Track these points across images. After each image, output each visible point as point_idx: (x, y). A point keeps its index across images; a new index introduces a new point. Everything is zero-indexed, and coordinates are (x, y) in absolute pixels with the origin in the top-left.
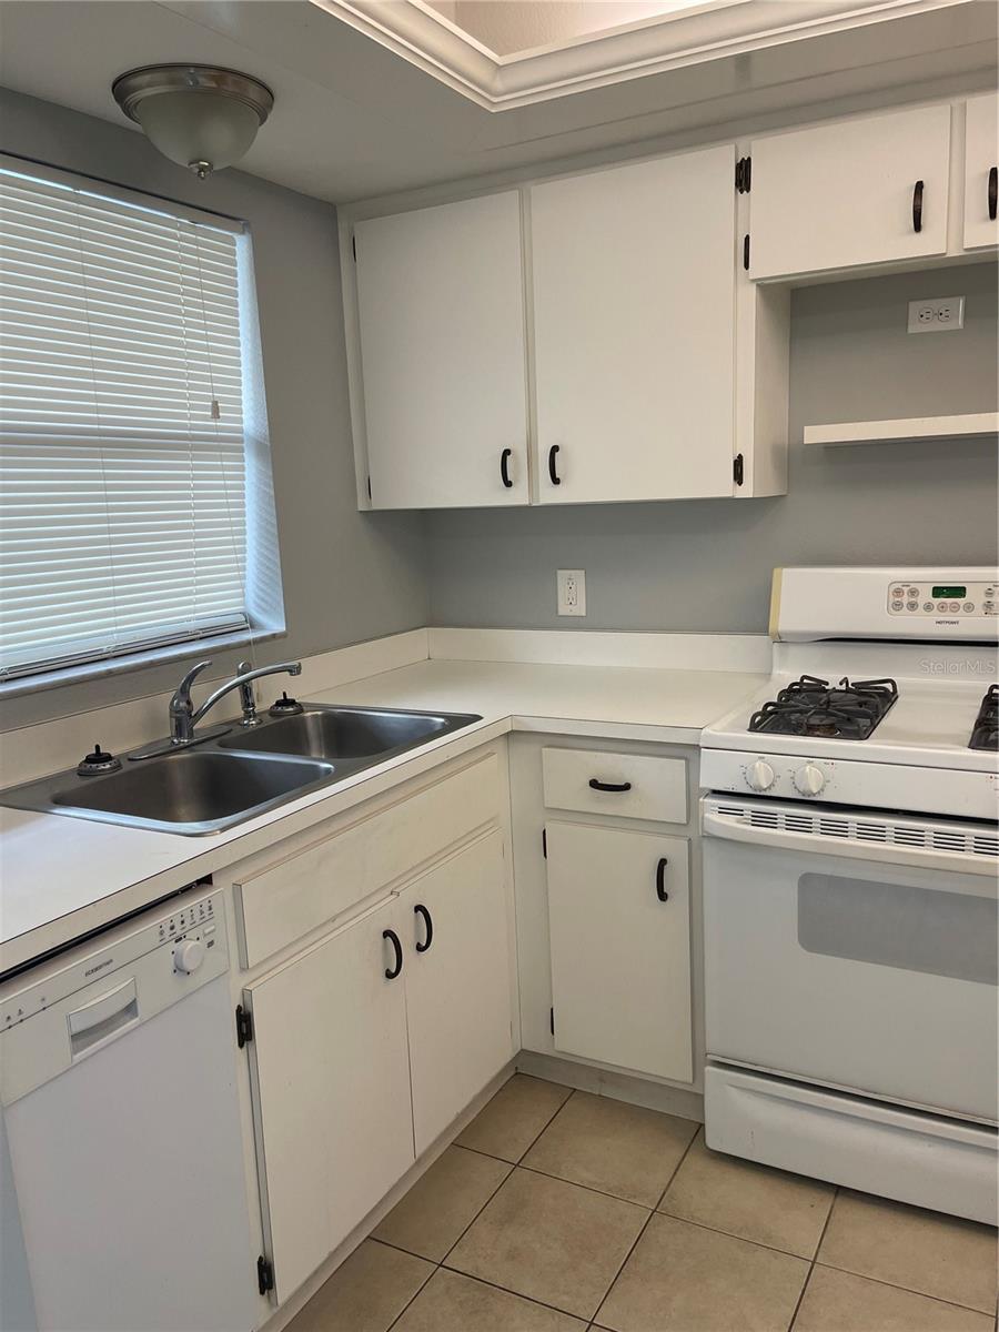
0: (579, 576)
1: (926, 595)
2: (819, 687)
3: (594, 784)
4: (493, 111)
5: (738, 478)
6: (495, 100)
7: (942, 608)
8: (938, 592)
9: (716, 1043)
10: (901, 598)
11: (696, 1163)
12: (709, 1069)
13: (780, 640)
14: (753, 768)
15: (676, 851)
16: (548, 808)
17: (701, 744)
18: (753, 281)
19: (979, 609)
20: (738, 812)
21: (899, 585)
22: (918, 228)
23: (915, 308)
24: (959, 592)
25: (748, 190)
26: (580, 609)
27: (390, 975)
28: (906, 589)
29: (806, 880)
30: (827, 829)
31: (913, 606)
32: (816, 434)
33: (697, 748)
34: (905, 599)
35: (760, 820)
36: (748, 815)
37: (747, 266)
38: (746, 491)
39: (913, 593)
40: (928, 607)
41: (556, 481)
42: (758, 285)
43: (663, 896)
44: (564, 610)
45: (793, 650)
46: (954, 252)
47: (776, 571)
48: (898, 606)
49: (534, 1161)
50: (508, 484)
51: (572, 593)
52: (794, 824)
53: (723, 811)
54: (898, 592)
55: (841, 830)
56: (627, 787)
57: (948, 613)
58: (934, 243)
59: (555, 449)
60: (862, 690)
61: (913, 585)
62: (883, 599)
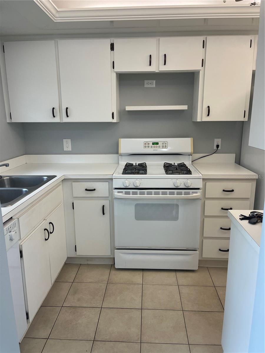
0: (69, 141)
1: (151, 144)
2: (131, 165)
3: (86, 190)
4: (55, 21)
5: (113, 118)
6: (56, 19)
7: (154, 147)
8: (153, 144)
9: (117, 245)
10: (146, 145)
11: (113, 272)
12: (116, 250)
13: (121, 155)
14: (125, 182)
15: (106, 203)
16: (74, 197)
17: (113, 178)
18: (115, 72)
19: (161, 147)
20: (122, 192)
21: (146, 142)
22: (150, 65)
23: (146, 82)
24: (157, 143)
25: (113, 50)
26: (70, 149)
27: (46, 240)
28: (147, 143)
29: (137, 205)
30: (141, 194)
31: (148, 147)
32: (128, 108)
33: (112, 179)
34: (147, 145)
35: (126, 193)
36: (124, 192)
37: (113, 68)
38: (115, 121)
39: (148, 144)
40: (152, 147)
41: (67, 116)
42: (116, 73)
43: (104, 214)
44: (65, 149)
45: (123, 157)
46: (157, 71)
47: (120, 139)
48: (145, 147)
49: (77, 280)
50: (54, 116)
51: (67, 145)
52: (134, 193)
53: (118, 192)
54: (145, 144)
55: (143, 194)
56: (95, 190)
57: (155, 148)
58: (153, 69)
59: (67, 108)
60: (140, 165)
61: (148, 142)
62: (142, 145)
